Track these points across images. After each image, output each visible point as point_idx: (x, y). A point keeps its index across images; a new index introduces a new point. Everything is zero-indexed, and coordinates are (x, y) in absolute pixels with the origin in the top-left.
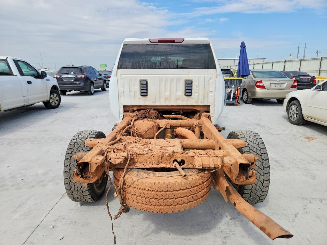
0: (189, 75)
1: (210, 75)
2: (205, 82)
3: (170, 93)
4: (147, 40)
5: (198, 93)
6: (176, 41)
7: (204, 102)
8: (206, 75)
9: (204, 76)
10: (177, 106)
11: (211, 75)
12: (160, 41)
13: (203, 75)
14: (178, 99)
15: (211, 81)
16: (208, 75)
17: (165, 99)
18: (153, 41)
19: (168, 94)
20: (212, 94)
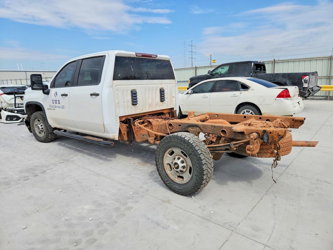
0: (162, 85)
2: (171, 90)
3: (152, 100)
6: (152, 56)
7: (171, 105)
8: (170, 84)
10: (153, 112)
11: (173, 84)
12: (142, 56)
14: (157, 105)
15: (173, 88)
17: (150, 106)
18: (137, 55)
19: (150, 101)
20: (174, 99)
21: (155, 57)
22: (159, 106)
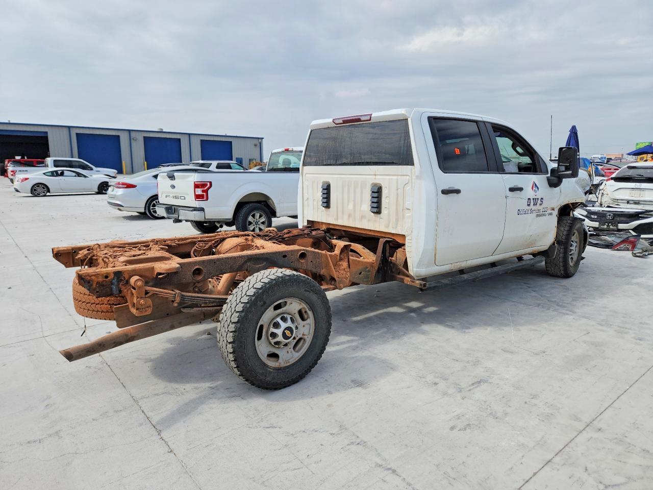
0: (377, 177)
1: (405, 177)
2: (399, 190)
3: (354, 206)
4: (331, 120)
5: (389, 209)
6: (363, 118)
7: (396, 227)
8: (399, 177)
9: (397, 179)
10: (361, 229)
11: (408, 177)
12: (345, 122)
13: (395, 177)
14: (363, 217)
15: (408, 188)
16: (402, 177)
17: (349, 216)
18: (337, 122)
19: (351, 206)
20: (408, 214)
21: (368, 118)
22: (369, 221)
